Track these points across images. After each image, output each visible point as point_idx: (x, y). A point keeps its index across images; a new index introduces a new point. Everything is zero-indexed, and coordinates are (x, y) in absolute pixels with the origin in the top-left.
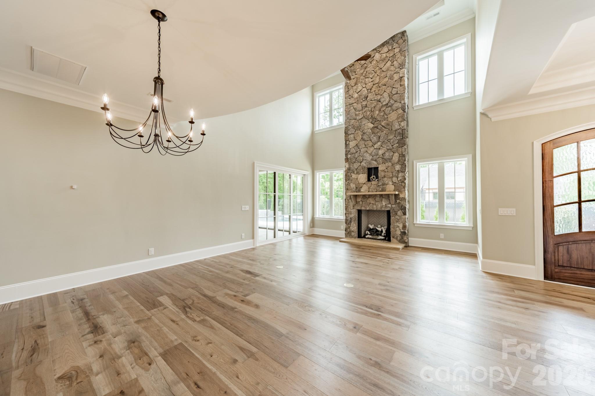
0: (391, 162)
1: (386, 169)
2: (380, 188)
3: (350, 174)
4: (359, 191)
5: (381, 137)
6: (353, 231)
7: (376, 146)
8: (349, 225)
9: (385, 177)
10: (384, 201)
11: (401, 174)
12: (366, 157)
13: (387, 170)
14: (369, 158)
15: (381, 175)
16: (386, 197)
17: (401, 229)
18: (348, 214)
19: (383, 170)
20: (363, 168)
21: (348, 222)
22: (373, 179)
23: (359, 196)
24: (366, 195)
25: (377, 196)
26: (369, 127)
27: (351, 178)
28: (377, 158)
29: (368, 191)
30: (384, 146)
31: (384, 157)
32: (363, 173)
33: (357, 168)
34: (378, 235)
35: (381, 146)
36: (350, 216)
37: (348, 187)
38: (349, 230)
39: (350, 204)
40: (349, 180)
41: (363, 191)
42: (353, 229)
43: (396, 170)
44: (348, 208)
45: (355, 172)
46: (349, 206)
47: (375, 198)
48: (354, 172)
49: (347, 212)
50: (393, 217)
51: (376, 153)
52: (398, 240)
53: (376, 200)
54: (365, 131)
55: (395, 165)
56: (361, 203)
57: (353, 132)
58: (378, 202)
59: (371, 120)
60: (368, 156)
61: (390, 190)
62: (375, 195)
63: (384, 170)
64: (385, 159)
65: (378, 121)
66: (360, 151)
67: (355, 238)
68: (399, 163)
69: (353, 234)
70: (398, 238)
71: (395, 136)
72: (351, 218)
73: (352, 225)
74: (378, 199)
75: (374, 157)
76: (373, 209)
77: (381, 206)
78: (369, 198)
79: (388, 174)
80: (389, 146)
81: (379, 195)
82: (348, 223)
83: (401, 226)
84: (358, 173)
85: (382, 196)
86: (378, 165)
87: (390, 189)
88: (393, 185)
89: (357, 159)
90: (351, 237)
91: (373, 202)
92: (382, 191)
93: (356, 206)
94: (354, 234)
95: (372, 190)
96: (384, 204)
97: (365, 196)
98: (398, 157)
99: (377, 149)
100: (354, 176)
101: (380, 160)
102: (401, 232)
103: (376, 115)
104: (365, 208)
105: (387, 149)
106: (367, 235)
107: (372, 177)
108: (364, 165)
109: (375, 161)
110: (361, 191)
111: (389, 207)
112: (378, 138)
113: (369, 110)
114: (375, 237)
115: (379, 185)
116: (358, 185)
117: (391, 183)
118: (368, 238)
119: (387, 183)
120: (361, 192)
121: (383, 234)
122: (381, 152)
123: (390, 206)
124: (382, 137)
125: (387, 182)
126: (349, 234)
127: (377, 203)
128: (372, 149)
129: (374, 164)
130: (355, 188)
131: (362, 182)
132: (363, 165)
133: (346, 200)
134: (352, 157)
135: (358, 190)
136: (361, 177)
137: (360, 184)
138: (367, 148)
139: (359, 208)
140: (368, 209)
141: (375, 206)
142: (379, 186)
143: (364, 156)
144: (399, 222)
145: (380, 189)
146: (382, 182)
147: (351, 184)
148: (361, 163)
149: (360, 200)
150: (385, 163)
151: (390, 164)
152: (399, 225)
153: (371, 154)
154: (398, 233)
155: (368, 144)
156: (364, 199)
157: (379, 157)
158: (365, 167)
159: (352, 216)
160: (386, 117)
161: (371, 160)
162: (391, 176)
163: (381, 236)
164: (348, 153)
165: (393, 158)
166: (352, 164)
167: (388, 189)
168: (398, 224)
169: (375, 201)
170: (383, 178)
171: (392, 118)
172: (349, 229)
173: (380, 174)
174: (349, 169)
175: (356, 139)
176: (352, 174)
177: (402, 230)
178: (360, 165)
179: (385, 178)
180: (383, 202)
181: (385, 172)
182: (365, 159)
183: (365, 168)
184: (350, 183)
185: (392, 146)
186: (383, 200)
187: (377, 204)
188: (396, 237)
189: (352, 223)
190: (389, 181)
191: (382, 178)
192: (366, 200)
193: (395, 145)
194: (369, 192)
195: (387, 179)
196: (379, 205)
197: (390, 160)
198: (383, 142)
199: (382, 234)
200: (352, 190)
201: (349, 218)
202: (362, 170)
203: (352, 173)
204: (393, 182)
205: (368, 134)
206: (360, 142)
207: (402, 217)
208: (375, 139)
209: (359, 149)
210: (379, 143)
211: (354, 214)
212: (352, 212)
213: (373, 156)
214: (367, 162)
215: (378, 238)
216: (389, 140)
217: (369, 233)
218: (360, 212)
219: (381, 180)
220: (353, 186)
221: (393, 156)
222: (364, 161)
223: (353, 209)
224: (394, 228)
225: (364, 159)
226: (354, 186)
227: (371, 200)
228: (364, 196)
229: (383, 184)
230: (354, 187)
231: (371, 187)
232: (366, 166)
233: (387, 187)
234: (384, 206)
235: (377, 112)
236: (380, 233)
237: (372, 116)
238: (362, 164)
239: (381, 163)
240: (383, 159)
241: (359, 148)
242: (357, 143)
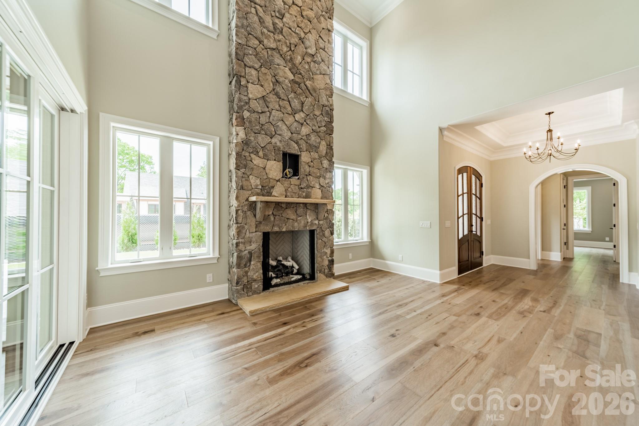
0: (317, 153)
1: (312, 162)
2: (304, 192)
3: (247, 154)
4: (269, 194)
5: (306, 106)
6: (255, 280)
7: (297, 117)
8: (247, 269)
9: (309, 175)
10: (309, 215)
11: (329, 175)
12: (281, 131)
13: (312, 164)
14: (286, 134)
15: (305, 170)
16: (312, 208)
17: (329, 256)
18: (244, 243)
19: (307, 162)
20: (276, 149)
21: (243, 262)
22: (288, 175)
23: (269, 204)
24: (281, 203)
25: (300, 206)
26: (286, 75)
27: (250, 165)
28: (299, 138)
29: (284, 196)
30: (308, 123)
31: (308, 141)
32: (275, 160)
33: (265, 146)
34: (287, 274)
35: (305, 121)
36: (249, 248)
37: (245, 183)
38: (245, 280)
39: (249, 221)
40: (245, 167)
41: (276, 195)
42: (257, 274)
43: (323, 167)
44: (244, 231)
45: (261, 154)
46: (246, 227)
47: (296, 210)
48: (258, 152)
49: (241, 240)
50: (320, 240)
51: (297, 129)
52: (325, 275)
53: (298, 212)
54: (281, 80)
55: (322, 158)
56: (272, 218)
57: (257, 66)
58: (300, 217)
59: (290, 65)
60: (286, 131)
61: (317, 197)
62: (297, 203)
63: (308, 163)
64: (310, 145)
65: (300, 74)
66: (271, 113)
67: (260, 293)
68: (327, 158)
69: (256, 286)
70: (326, 271)
71: (322, 114)
72: (250, 253)
73: (251, 268)
74: (300, 210)
75: (294, 135)
76: (294, 230)
77: (304, 224)
78: (286, 208)
79: (315, 171)
80: (315, 126)
81: (303, 203)
82: (242, 265)
83: (328, 251)
84: (266, 157)
85: (306, 207)
86: (301, 152)
88: (320, 189)
89: (263, 127)
90: (250, 294)
91: (294, 217)
92: (307, 197)
93: (262, 225)
94: (259, 286)
95: (292, 194)
96: (309, 220)
97: (280, 204)
98: (326, 147)
99: (299, 122)
100: (257, 161)
101: (304, 146)
102: (328, 260)
103: (297, 62)
104: (279, 228)
105: (312, 130)
106: (272, 278)
107: (287, 170)
108: (278, 144)
109: (296, 143)
110: (273, 194)
111: (316, 224)
112: (301, 105)
113: (286, 43)
114: (286, 279)
115: (302, 186)
116: (266, 182)
117: (317, 186)
118: (277, 285)
119: (313, 185)
120: (273, 196)
121: (295, 271)
122: (305, 130)
123: (317, 222)
124: (307, 107)
125: (313, 183)
126: (245, 290)
127: (299, 218)
128: (291, 119)
129: (294, 149)
130: (260, 187)
131: (274, 177)
132: (276, 143)
133: (239, 212)
134: (253, 119)
135: (267, 192)
136: (273, 166)
137: (271, 180)
138: (284, 114)
139: (268, 229)
140: (284, 230)
141: (296, 224)
142: (302, 188)
143: (278, 126)
144: (326, 246)
145: (304, 194)
146: (306, 183)
147: (251, 177)
148: (271, 138)
149: (271, 213)
150: (309, 152)
151: (316, 155)
152: (326, 251)
153: (289, 128)
154: (326, 263)
155: (284, 108)
156: (279, 211)
157: (302, 139)
158: (280, 148)
159: (253, 246)
160: (312, 76)
161: (289, 139)
162: (319, 174)
163: (292, 274)
164: (244, 106)
165: (321, 147)
166: (253, 134)
167: (314, 194)
168: (325, 250)
169: (296, 214)
170: (306, 175)
171: (318, 82)
172: (245, 278)
173: (303, 168)
174: (246, 143)
175: (263, 84)
176: (253, 156)
177: (330, 258)
178: (269, 140)
179: (310, 176)
180: (308, 217)
181: (309, 166)
182: (281, 133)
183: (279, 149)
184: (248, 174)
185: (319, 127)
186: (309, 212)
187: (300, 219)
188: (323, 270)
189: (252, 263)
190: (316, 182)
191: (306, 176)
192: (282, 212)
193: (322, 128)
194: (286, 197)
195: (313, 178)
196: (303, 222)
197: (316, 148)
198: (308, 115)
199: (293, 271)
200: (252, 191)
201: (247, 252)
202: (273, 153)
203: (252, 153)
204: (320, 184)
205: (285, 87)
206: (271, 95)
207: (330, 238)
208: (296, 104)
209: (267, 109)
210: (303, 115)
211: (255, 244)
212: (254, 239)
213: (292, 133)
214: (284, 141)
215: (293, 279)
216: (316, 117)
217: (273, 275)
218: (266, 236)
219: (305, 179)
220: (254, 181)
221: (320, 143)
222: (276, 135)
223: (256, 232)
224: (321, 258)
225: (278, 133)
226: (258, 182)
227: (290, 214)
228: (278, 204)
229: (309, 187)
230: (257, 185)
231: (289, 189)
232: (282, 148)
233: (313, 192)
234: (309, 224)
235: (299, 58)
236: (290, 270)
237: (291, 59)
238: (274, 140)
239: (305, 150)
240: (307, 145)
241: (268, 108)
242: (265, 94)
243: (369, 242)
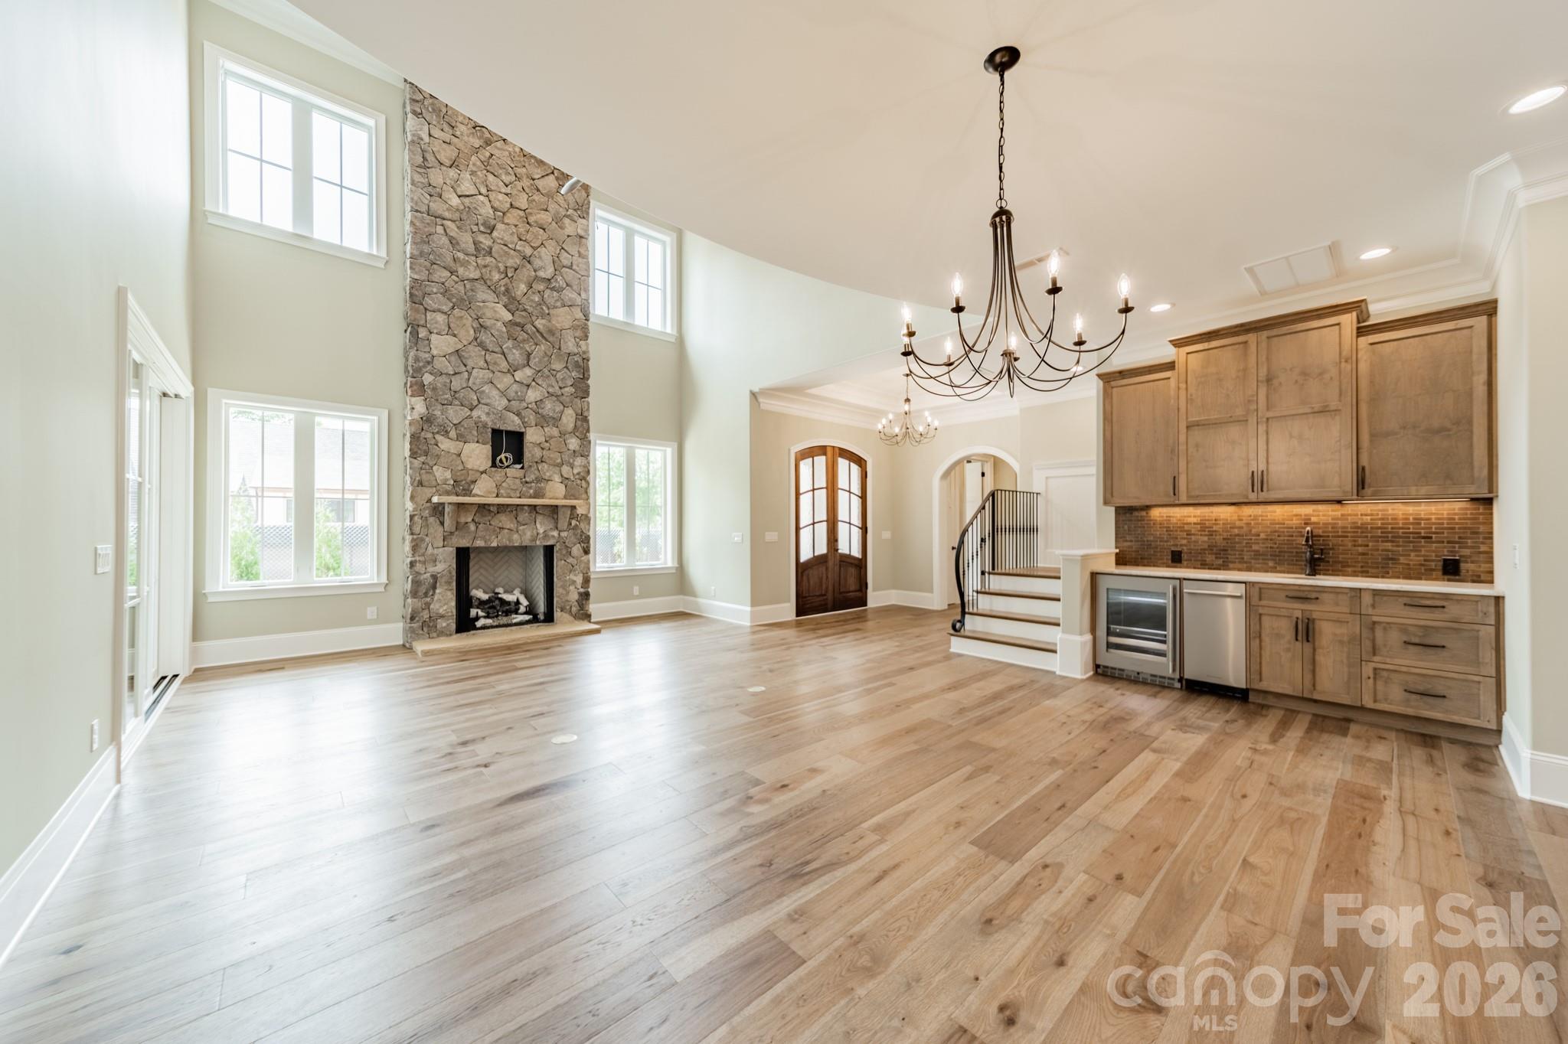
0: (557, 427)
1: (546, 441)
2: (530, 488)
3: (429, 435)
4: (468, 492)
5: (534, 358)
6: (442, 616)
7: (518, 375)
8: (428, 599)
9: (542, 462)
10: (541, 523)
11: (580, 461)
12: (489, 398)
13: (548, 444)
14: (497, 402)
15: (533, 455)
16: (547, 512)
17: (579, 587)
18: (424, 563)
19: (538, 442)
20: (480, 426)
21: (423, 589)
22: (505, 462)
23: (466, 506)
24: (489, 505)
25: (523, 509)
26: (498, 316)
27: (435, 450)
28: (521, 407)
29: (495, 495)
30: (540, 383)
31: (540, 411)
32: (478, 442)
33: (460, 423)
34: (507, 613)
35: (534, 380)
36: (432, 569)
37: (425, 477)
38: (425, 615)
39: (431, 530)
40: (426, 454)
41: (479, 493)
42: (445, 608)
43: (568, 450)
44: (424, 546)
45: (453, 434)
46: (427, 539)
47: (517, 515)
48: (447, 432)
49: (418, 558)
50: (563, 562)
51: (519, 393)
52: (572, 615)
53: (520, 518)
54: (488, 323)
55: (567, 436)
56: (472, 527)
57: (445, 308)
58: (524, 525)
59: (505, 299)
60: (497, 397)
61: (557, 495)
62: (518, 505)
63: (540, 443)
64: (543, 416)
65: (525, 310)
66: (470, 374)
67: (451, 635)
68: (576, 434)
69: (444, 624)
70: (574, 609)
71: (566, 367)
72: (435, 577)
73: (436, 598)
74: (524, 516)
75: (513, 402)
76: (511, 544)
77: (532, 536)
78: (498, 513)
79: (552, 456)
80: (553, 386)
81: (529, 506)
82: (421, 594)
83: (579, 579)
84: (461, 438)
85: (535, 510)
86: (525, 427)
87: (555, 493)
88: (562, 483)
89: (457, 396)
90: (435, 635)
91: (512, 526)
92: (536, 496)
93: (454, 537)
94: (448, 625)
95: (509, 491)
96: (541, 531)
97: (486, 507)
98: (574, 418)
99: (522, 383)
100: (446, 444)
101: (531, 418)
102: (579, 593)
103: (519, 293)
104: (485, 542)
105: (548, 393)
106: (477, 618)
107: (503, 456)
108: (484, 418)
109: (517, 415)
110: (474, 492)
111: (553, 536)
112: (525, 357)
113: (498, 267)
114: (504, 620)
115: (528, 479)
116: (462, 475)
117: (557, 478)
118: (484, 628)
119: (550, 476)
120: (474, 496)
121: (522, 609)
122: (532, 395)
123: (555, 533)
124: (537, 360)
125: (548, 474)
126: (425, 629)
127: (521, 528)
128: (507, 380)
129: (513, 423)
130: (452, 482)
131: (476, 468)
132: (479, 417)
133: (416, 518)
134: (439, 385)
135: (463, 490)
136: (473, 450)
137: (470, 472)
138: (494, 373)
139: (464, 543)
140: (494, 544)
141: (516, 536)
142: (527, 482)
143: (483, 392)
144: (575, 571)
145: (531, 491)
146: (535, 474)
147: (435, 468)
148: (471, 410)
149: (470, 520)
150: (542, 427)
151: (555, 432)
152: (575, 578)
153: (503, 393)
154: (574, 596)
155: (495, 363)
156: (483, 516)
157: (527, 408)
158: (486, 424)
159: (440, 567)
160: (547, 312)
161: (505, 409)
162: (559, 461)
163: (517, 613)
164: (424, 367)
165: (563, 418)
166: (439, 407)
167: (550, 491)
168: (572, 577)
169: (515, 521)
170: (537, 462)
171: (559, 319)
172: (426, 611)
173: (530, 452)
174: (427, 420)
175: (456, 332)
176: (438, 437)
177: (582, 590)
178: (468, 414)
179: (544, 464)
180: (538, 526)
181: (543, 449)
182: (488, 401)
183: (485, 426)
184: (431, 463)
185: (560, 388)
186: (539, 519)
187: (524, 529)
188: (568, 607)
189: (437, 591)
190: (556, 473)
191: (535, 464)
192: (490, 518)
193: (566, 389)
194: (497, 496)
195: (549, 467)
196: (529, 534)
197: (556, 421)
198: (539, 371)
199: (519, 609)
200: (438, 488)
201: (429, 575)
202: (475, 433)
203: (438, 433)
204: (562, 476)
205: (496, 333)
206: (471, 347)
207: (583, 558)
208: (516, 356)
209: (464, 369)
210: (528, 372)
211: (445, 564)
212: (440, 557)
213: (509, 401)
214: (494, 413)
215: (514, 621)
216: (554, 373)
217: (481, 613)
218: (463, 556)
219: (533, 469)
220: (441, 474)
221: (562, 412)
222: (480, 405)
223: (444, 547)
224: (564, 589)
225: (482, 401)
226: (448, 474)
227: (505, 521)
228: (483, 508)
229: (539, 480)
230: (447, 480)
231: (504, 484)
232: (490, 424)
233: (548, 488)
234: (541, 536)
235: (523, 287)
236: (513, 607)
237: (507, 290)
238: (475, 413)
239: (533, 423)
240: (538, 416)
241: (465, 366)
242: (459, 346)
243: (677, 568)
